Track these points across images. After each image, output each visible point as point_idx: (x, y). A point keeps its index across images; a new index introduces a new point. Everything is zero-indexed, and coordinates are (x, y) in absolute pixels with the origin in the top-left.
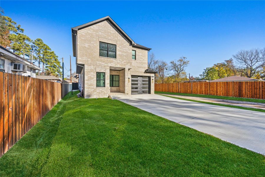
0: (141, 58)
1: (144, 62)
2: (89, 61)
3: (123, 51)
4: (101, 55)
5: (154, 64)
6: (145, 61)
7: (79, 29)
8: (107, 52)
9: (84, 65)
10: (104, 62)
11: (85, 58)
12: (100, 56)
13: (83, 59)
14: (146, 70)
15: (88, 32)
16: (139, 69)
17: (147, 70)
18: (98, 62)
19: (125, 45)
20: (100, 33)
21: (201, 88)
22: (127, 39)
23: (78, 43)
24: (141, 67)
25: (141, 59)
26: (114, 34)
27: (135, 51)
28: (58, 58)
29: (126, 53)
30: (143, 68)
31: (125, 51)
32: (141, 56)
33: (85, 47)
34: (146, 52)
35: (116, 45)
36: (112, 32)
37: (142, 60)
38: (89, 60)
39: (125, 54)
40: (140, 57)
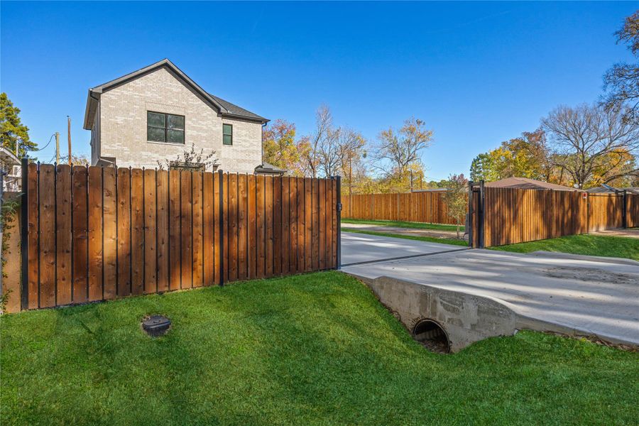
0: (245, 141)
1: (251, 148)
2: (126, 151)
3: (201, 129)
4: (151, 137)
5: (328, 138)
6: (255, 148)
7: (105, 90)
8: (163, 132)
9: (115, 158)
10: (156, 152)
11: (116, 146)
12: (148, 140)
13: (113, 147)
14: (258, 167)
15: (122, 93)
16: (239, 164)
17: (261, 167)
18: (144, 153)
19: (205, 114)
20: (149, 94)
21: (387, 206)
22: (209, 103)
23: (102, 117)
24: (244, 161)
25: (244, 143)
26: (178, 93)
27: (231, 125)
28: (19, 116)
29: (206, 131)
30: (249, 162)
31: (205, 127)
32: (246, 135)
33: (117, 124)
34: (259, 126)
35: (184, 116)
36: (174, 90)
37: (248, 144)
38: (126, 148)
39: (205, 135)
40: (243, 138)
